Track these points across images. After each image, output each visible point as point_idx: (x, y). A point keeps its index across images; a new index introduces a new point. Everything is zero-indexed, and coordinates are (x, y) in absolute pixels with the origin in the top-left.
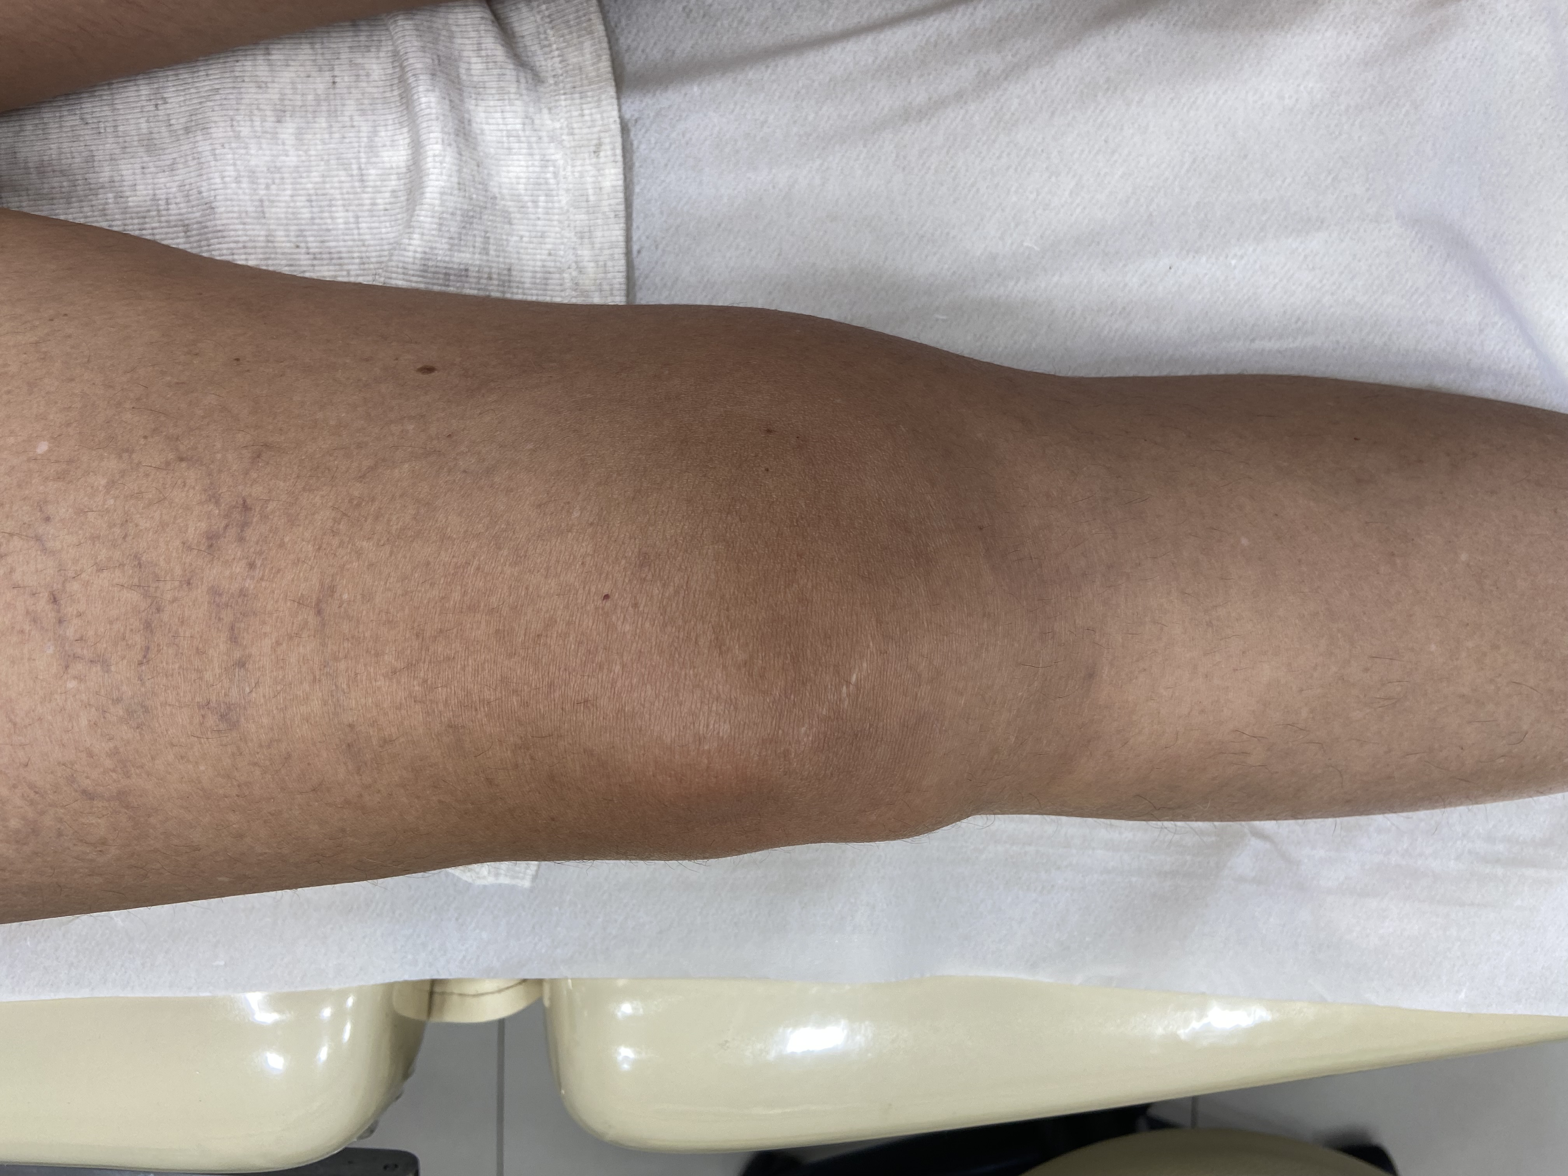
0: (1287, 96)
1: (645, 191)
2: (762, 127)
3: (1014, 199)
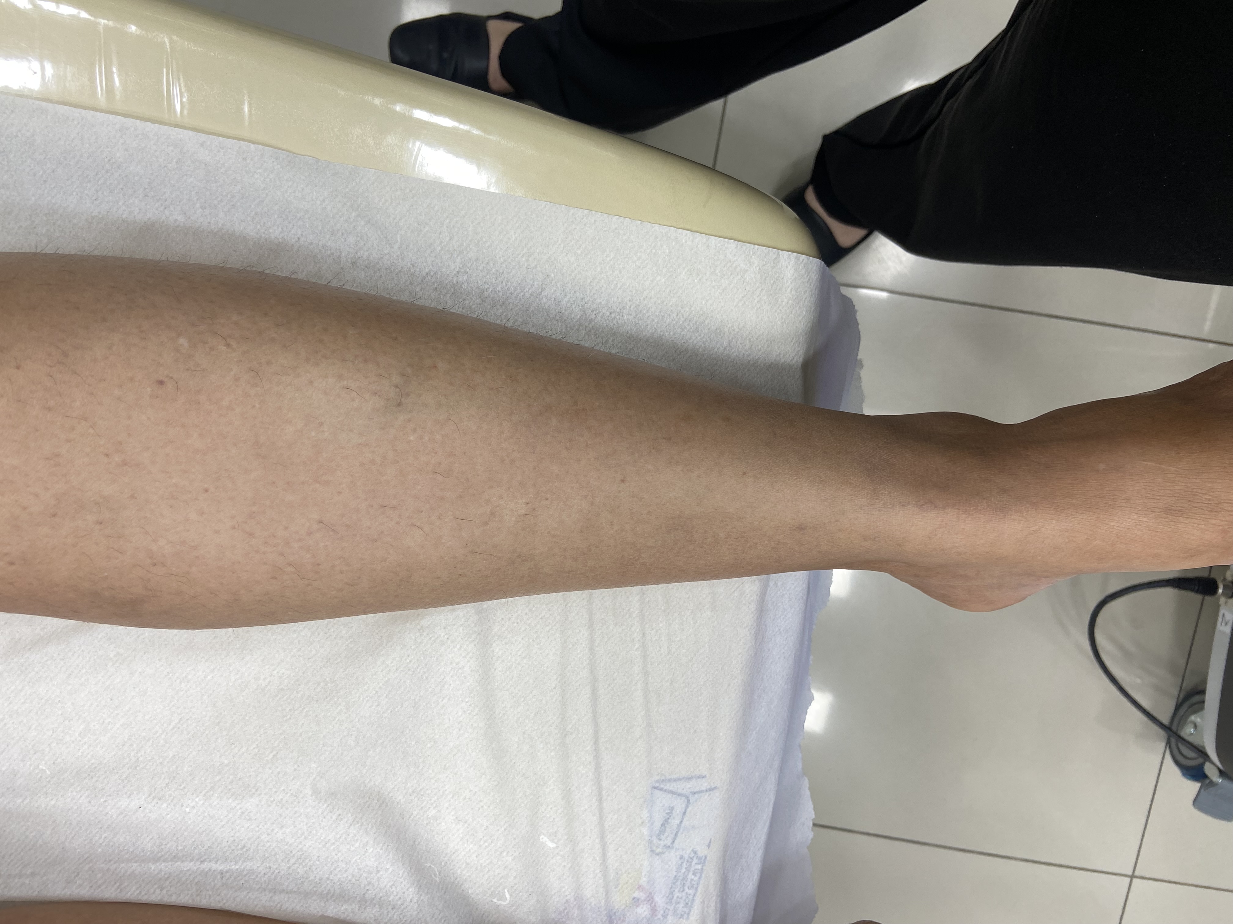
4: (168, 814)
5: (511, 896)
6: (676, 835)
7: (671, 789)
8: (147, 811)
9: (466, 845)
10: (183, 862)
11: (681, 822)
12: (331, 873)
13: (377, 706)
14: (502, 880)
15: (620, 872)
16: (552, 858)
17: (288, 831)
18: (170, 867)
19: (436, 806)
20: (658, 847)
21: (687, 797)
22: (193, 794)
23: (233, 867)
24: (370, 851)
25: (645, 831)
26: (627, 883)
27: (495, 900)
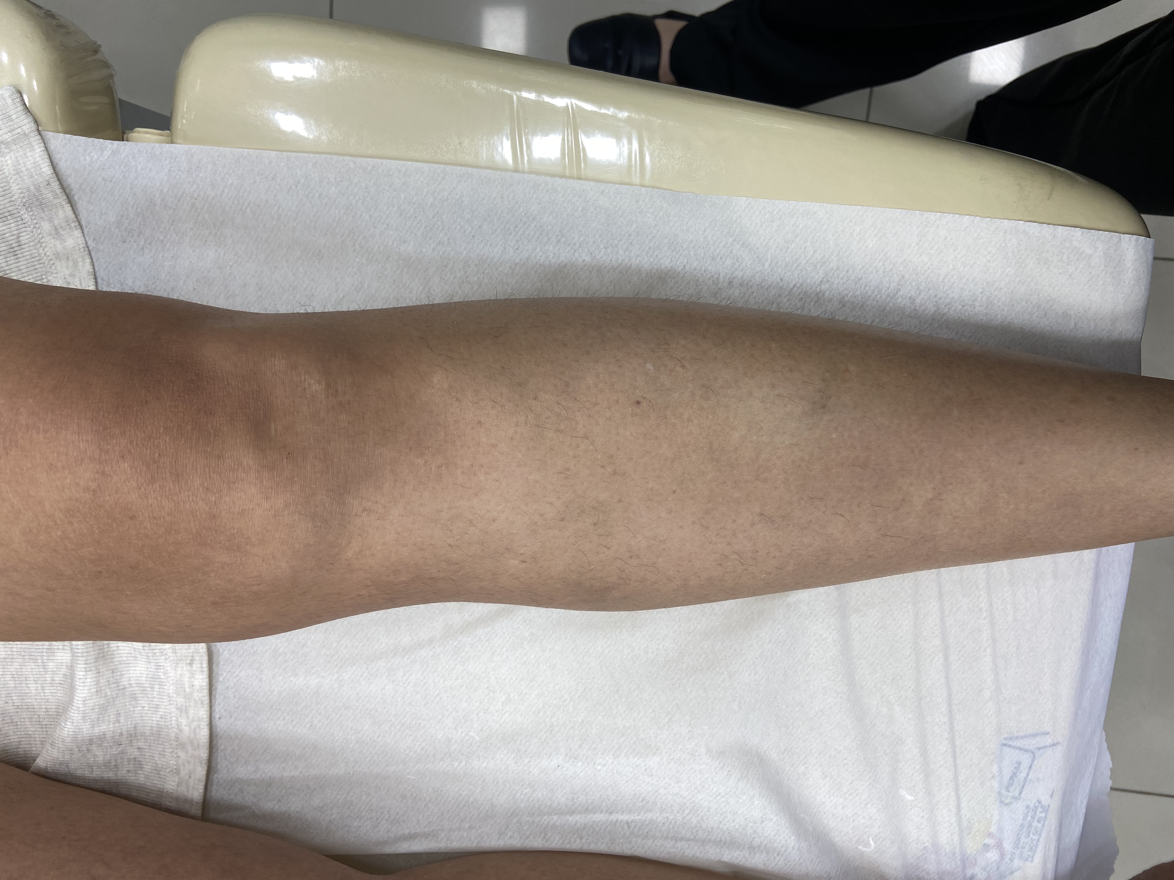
0: (650, 651)
1: (226, 680)
2: (303, 647)
3: (465, 705)
4: (582, 772)
5: (875, 843)
6: (1023, 787)
7: (1018, 745)
8: (565, 769)
9: (832, 798)
10: (594, 813)
11: (1028, 775)
12: (720, 822)
13: (755, 674)
14: (866, 829)
15: (972, 822)
16: (911, 809)
17: (683, 785)
18: (584, 818)
19: (805, 763)
20: (1007, 798)
21: (1033, 753)
22: (603, 754)
23: (636, 818)
24: (756, 804)
25: (995, 784)
26: (979, 831)
27: (860, 847)
